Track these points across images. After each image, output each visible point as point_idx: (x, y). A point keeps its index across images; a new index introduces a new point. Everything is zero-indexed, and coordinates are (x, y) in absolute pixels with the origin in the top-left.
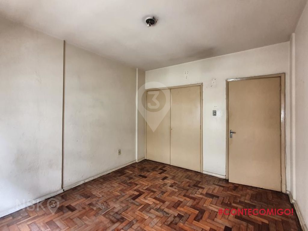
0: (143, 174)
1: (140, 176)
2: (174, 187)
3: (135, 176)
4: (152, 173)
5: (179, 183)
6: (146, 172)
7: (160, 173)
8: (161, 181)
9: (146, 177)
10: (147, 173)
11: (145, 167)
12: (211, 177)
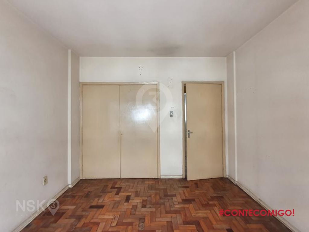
0: (94, 204)
1: (92, 207)
2: (148, 206)
3: (83, 210)
4: (105, 197)
5: (149, 199)
6: (96, 199)
7: (117, 194)
8: (126, 204)
9: (102, 207)
10: (99, 200)
11: (89, 192)
12: (170, 180)
